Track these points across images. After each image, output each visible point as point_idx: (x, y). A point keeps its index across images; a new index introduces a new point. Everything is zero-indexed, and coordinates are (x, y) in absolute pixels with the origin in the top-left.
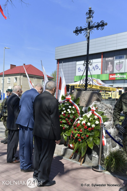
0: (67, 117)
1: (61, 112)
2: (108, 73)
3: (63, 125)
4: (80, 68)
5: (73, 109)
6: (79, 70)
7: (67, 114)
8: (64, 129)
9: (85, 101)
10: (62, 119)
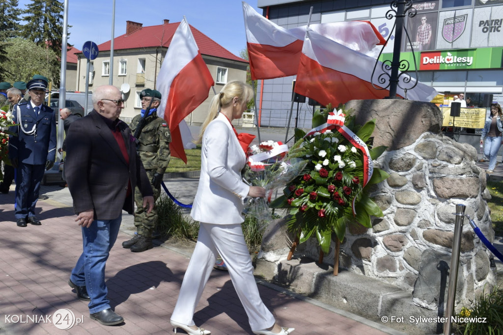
0: (331, 178)
1: (313, 162)
2: (418, 49)
3: (320, 203)
5: (352, 156)
7: (334, 169)
8: (322, 215)
9: (393, 130)
10: (315, 184)
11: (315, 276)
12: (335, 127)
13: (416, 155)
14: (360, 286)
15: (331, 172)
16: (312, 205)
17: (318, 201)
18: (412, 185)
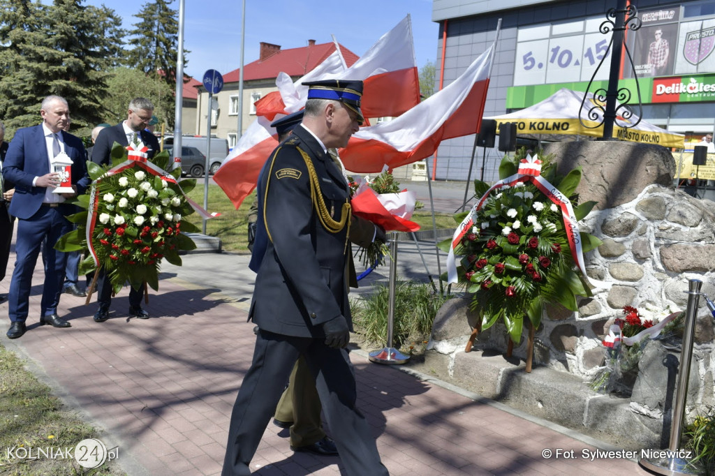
0: (523, 245)
1: (500, 224)
2: (649, 75)
3: (508, 278)
5: (552, 217)
6: (529, 64)
7: (527, 233)
8: (511, 293)
9: (607, 182)
10: (504, 254)
11: (501, 373)
12: (528, 179)
13: (638, 214)
14: (561, 386)
15: (523, 237)
16: (497, 281)
17: (505, 276)
18: (632, 255)
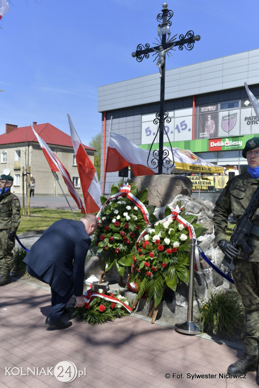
0: (122, 228)
1: (111, 218)
2: (206, 137)
3: (116, 244)
4: (149, 128)
5: (136, 213)
6: (148, 133)
7: (124, 221)
8: (118, 252)
9: (160, 194)
10: (113, 232)
12: (125, 195)
15: (122, 223)
16: (111, 246)
17: (114, 243)
